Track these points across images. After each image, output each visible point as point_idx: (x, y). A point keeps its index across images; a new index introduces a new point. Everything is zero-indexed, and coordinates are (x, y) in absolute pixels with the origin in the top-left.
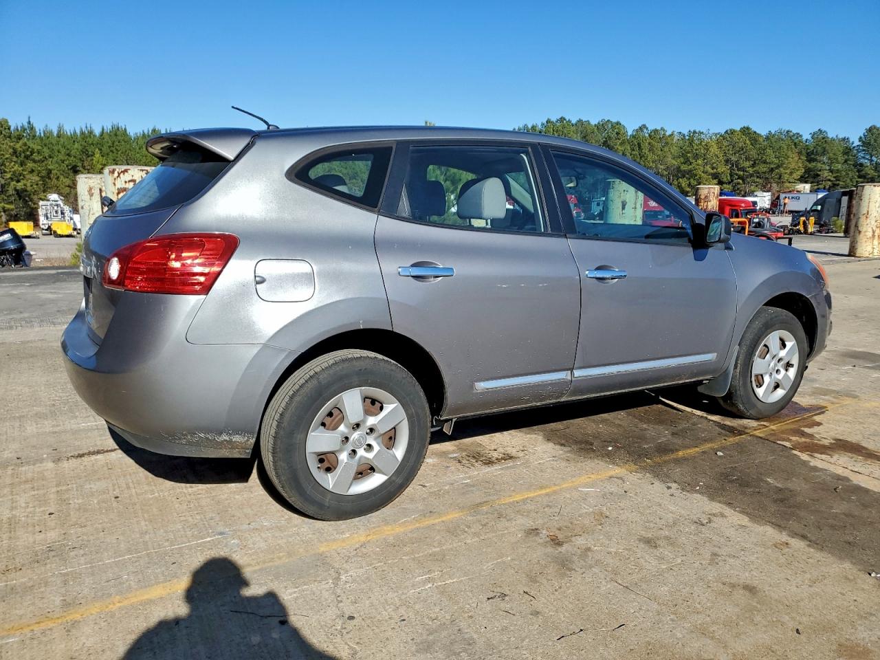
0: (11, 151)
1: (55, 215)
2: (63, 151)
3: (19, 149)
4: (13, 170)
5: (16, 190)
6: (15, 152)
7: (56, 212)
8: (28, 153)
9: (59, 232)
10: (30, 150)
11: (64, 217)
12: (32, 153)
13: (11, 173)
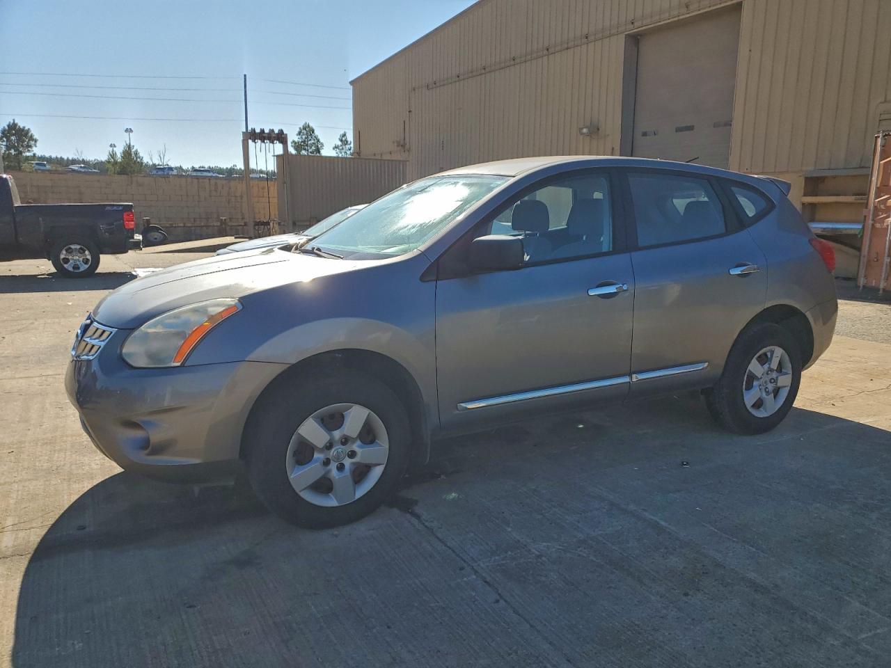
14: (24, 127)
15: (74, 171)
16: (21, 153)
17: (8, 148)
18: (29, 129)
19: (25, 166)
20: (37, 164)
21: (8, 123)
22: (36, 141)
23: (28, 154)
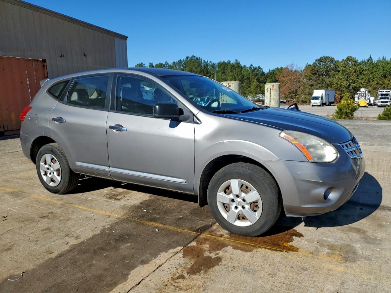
0: (354, 70)
1: (362, 97)
2: (381, 68)
3: (358, 70)
4: (353, 79)
5: (352, 87)
6: (355, 71)
7: (363, 96)
8: (361, 71)
9: (361, 105)
10: (362, 69)
11: (365, 99)
12: (363, 71)
13: (352, 80)
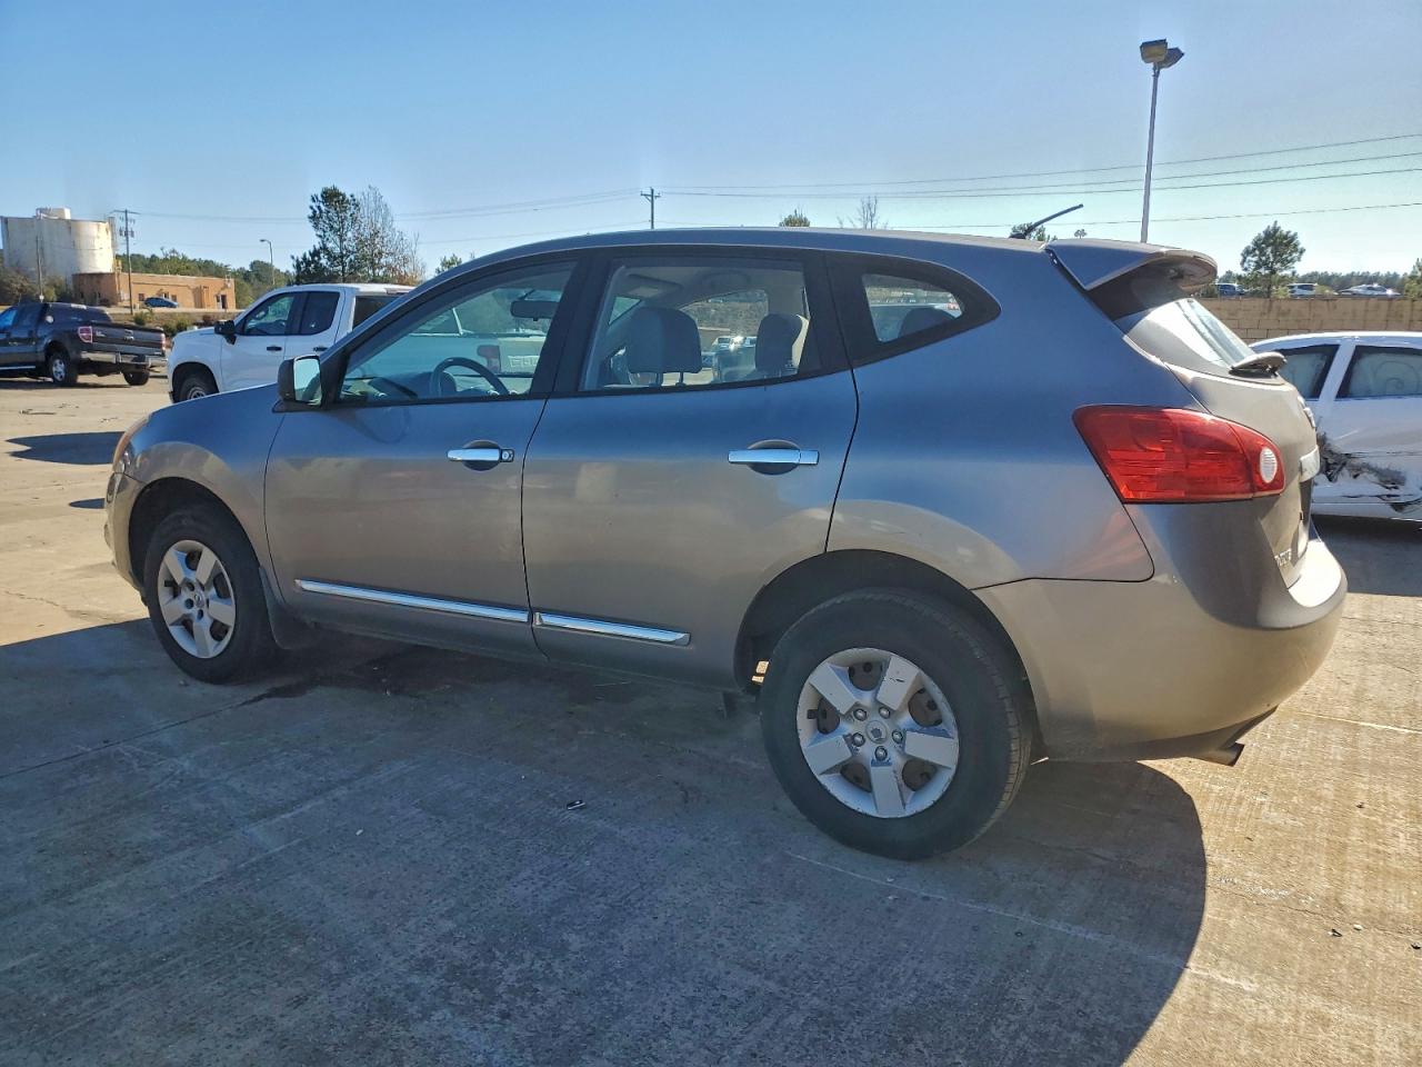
14: (1288, 232)
15: (1355, 295)
16: (1273, 272)
17: (1258, 266)
18: (1296, 234)
19: (1280, 292)
20: (1300, 287)
21: (1264, 229)
22: (1302, 252)
23: (1285, 272)
